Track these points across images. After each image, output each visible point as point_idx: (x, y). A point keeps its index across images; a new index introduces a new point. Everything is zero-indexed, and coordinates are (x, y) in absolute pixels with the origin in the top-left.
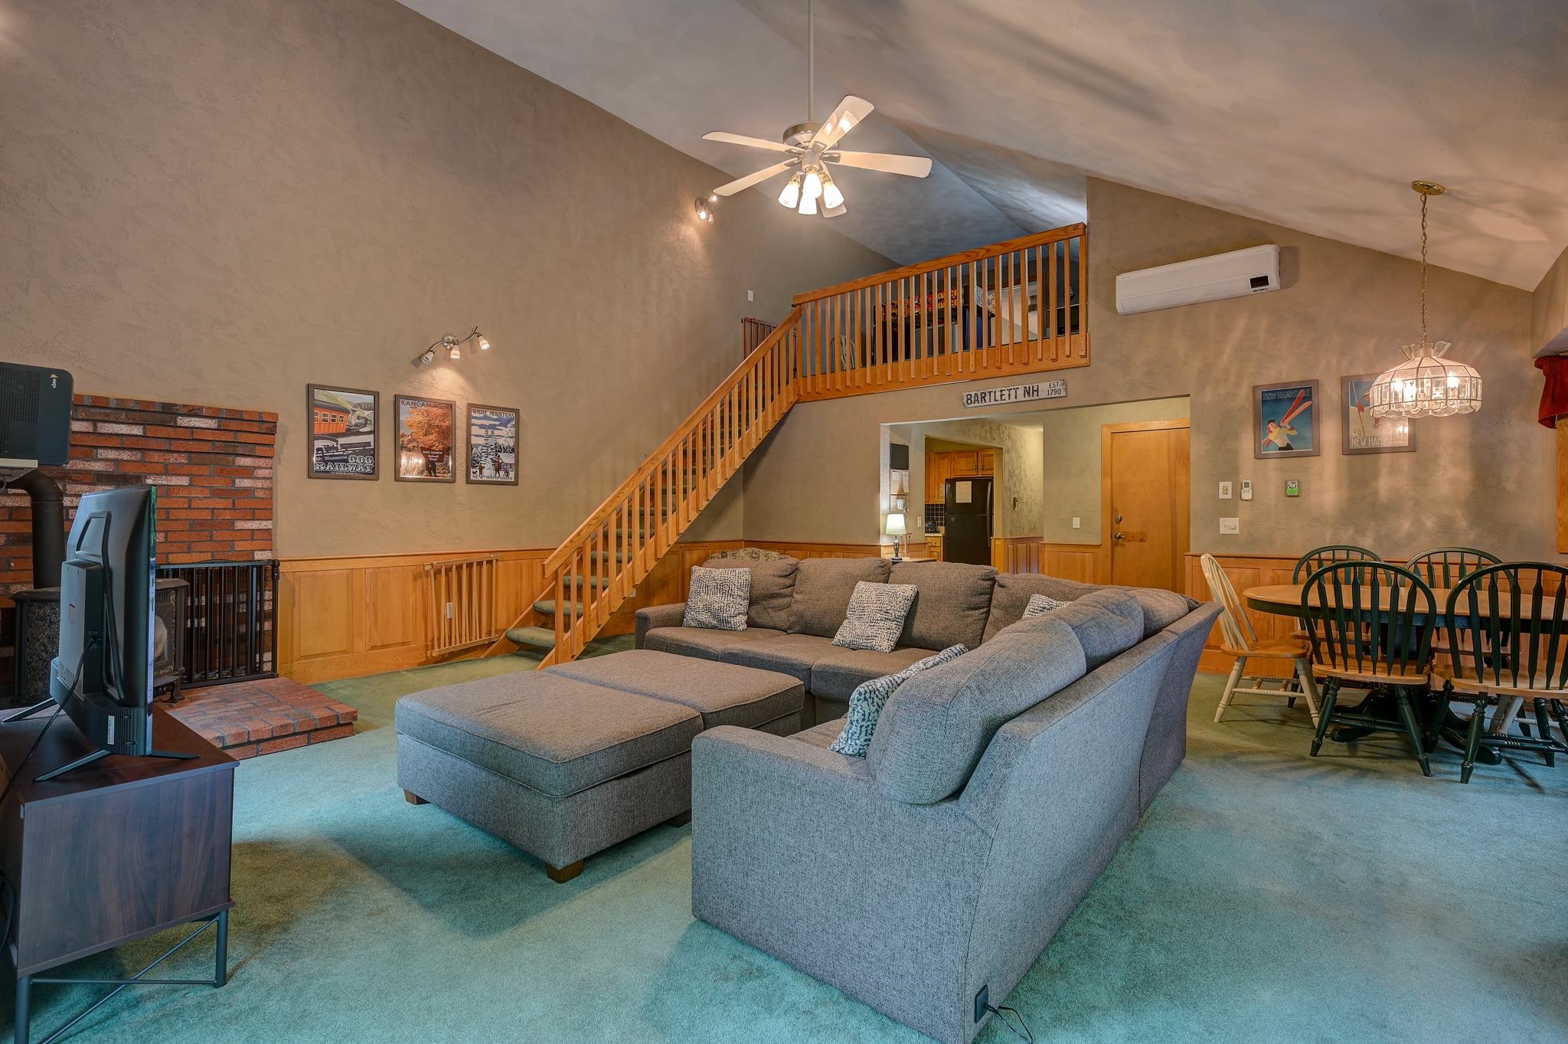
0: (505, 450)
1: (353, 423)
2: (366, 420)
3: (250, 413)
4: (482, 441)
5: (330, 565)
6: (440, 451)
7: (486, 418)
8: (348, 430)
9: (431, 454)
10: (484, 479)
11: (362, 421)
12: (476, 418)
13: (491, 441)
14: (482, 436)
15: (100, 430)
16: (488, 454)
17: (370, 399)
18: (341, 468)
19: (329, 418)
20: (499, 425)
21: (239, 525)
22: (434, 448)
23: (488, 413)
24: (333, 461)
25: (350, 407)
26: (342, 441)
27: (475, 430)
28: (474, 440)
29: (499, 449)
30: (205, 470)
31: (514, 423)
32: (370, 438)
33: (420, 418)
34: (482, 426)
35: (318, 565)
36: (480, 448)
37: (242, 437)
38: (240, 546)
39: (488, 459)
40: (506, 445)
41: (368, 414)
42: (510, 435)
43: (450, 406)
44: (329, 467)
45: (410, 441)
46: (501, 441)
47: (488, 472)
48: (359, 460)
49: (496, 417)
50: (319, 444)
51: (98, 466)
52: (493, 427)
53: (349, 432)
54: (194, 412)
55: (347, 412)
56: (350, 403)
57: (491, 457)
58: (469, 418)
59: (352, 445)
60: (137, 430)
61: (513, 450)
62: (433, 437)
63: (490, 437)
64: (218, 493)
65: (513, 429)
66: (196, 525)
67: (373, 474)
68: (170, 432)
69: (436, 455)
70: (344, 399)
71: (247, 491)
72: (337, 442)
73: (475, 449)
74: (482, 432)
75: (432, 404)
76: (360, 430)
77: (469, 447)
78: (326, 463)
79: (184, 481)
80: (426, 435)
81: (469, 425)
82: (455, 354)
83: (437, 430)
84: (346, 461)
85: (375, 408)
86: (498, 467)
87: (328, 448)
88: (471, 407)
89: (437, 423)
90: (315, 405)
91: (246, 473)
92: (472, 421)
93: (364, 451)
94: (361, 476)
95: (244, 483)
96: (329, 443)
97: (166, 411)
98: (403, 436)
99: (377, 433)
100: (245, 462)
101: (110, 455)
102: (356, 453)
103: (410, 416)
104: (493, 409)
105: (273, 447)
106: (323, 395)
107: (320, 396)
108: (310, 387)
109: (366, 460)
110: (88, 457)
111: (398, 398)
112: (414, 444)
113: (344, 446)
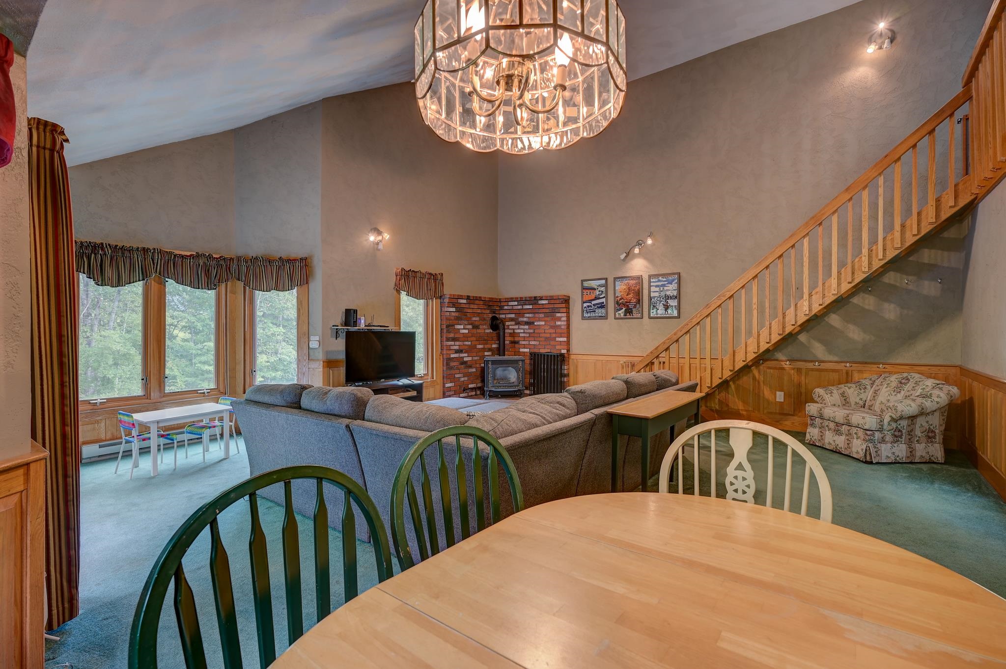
0: (671, 298)
1: (597, 294)
2: (602, 292)
3: (556, 296)
4: (657, 294)
5: (589, 357)
7: (659, 281)
10: (659, 315)
11: (601, 292)
12: (654, 282)
13: (663, 294)
14: (658, 292)
15: (524, 308)
16: (661, 301)
17: (603, 282)
18: (593, 314)
19: (588, 293)
20: (667, 284)
21: (558, 339)
22: (631, 301)
23: (660, 278)
24: (590, 312)
25: (596, 287)
26: (593, 302)
27: (653, 289)
28: (652, 295)
29: (668, 297)
30: (549, 319)
31: (676, 281)
32: (604, 300)
33: (625, 287)
34: (656, 286)
35: (584, 357)
36: (656, 298)
37: (556, 306)
38: (558, 347)
39: (661, 304)
40: (672, 295)
41: (603, 289)
42: (674, 288)
43: (639, 278)
44: (589, 315)
45: (621, 299)
46: (668, 293)
47: (661, 311)
48: (600, 310)
49: (665, 279)
50: (585, 305)
51: (525, 319)
52: (663, 286)
53: (596, 298)
54: (541, 299)
55: (594, 289)
56: (596, 285)
57: (663, 303)
58: (650, 282)
59: (597, 304)
60: (531, 307)
61: (676, 297)
62: (631, 296)
63: (662, 291)
64: (552, 327)
65: (676, 285)
66: (547, 339)
67: (605, 317)
68: (537, 306)
70: (594, 284)
71: (559, 326)
72: (591, 303)
73: (653, 299)
74: (657, 289)
75: (630, 279)
76: (600, 297)
77: (650, 298)
78: (588, 312)
79: (543, 323)
80: (628, 295)
81: (650, 286)
82: (637, 251)
83: (633, 291)
84: (595, 311)
85: (606, 286)
86: (667, 307)
87: (588, 306)
88: (650, 277)
89: (633, 288)
90: (584, 288)
91: (559, 319)
92: (652, 284)
93: (602, 306)
94: (601, 318)
95: (558, 323)
96: (589, 304)
97: (534, 300)
98: (617, 297)
99: (606, 297)
100: (558, 315)
101: (527, 315)
102: (598, 308)
103: (621, 287)
104: (663, 275)
105: (569, 308)
106: (587, 284)
107: (586, 284)
108: (582, 281)
109: (603, 311)
110: (523, 317)
111: (615, 279)
112: (623, 300)
113: (594, 305)
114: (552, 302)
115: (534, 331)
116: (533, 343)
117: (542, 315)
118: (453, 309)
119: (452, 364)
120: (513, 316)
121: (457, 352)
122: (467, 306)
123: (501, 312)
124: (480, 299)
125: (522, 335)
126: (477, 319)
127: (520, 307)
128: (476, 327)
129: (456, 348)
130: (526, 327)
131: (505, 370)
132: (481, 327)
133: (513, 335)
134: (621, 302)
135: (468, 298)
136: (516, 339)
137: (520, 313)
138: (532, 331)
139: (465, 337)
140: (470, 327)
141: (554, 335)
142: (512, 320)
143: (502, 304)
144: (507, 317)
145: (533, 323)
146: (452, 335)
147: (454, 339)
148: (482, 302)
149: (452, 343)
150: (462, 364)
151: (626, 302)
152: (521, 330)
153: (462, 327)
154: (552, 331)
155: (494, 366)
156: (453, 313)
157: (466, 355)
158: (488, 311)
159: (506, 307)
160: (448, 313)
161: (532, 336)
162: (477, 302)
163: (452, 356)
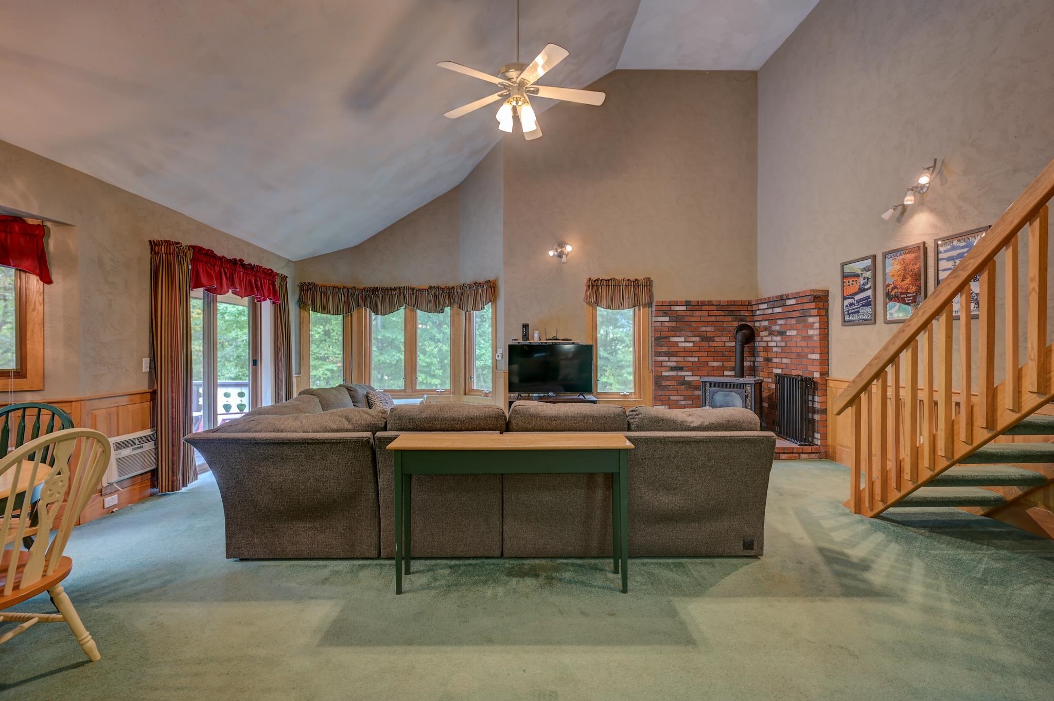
1: (862, 283)
2: (868, 279)
6: (913, 293)
7: (954, 248)
8: (859, 289)
9: (907, 297)
11: (866, 280)
12: (945, 251)
14: (951, 269)
15: (774, 312)
17: (869, 262)
18: (856, 317)
19: (851, 283)
20: (968, 252)
21: (807, 356)
22: (909, 291)
23: (955, 243)
24: (853, 313)
25: (860, 272)
26: (857, 297)
27: (944, 264)
28: (941, 276)
30: (800, 326)
32: (870, 292)
33: (899, 267)
34: (949, 259)
38: (810, 368)
41: (868, 274)
43: (921, 248)
44: (851, 318)
45: (893, 288)
48: (865, 309)
49: (963, 244)
50: (847, 302)
51: (777, 328)
52: (961, 256)
53: (862, 290)
54: (788, 297)
55: (857, 276)
56: (860, 269)
58: (938, 252)
59: (861, 300)
60: (780, 310)
62: (908, 281)
66: (799, 355)
67: (873, 321)
68: (787, 309)
69: (910, 297)
70: (857, 267)
71: (812, 336)
72: (854, 299)
74: (950, 264)
75: (907, 251)
76: (866, 287)
78: (849, 314)
79: (795, 332)
80: (903, 281)
81: (938, 261)
82: (910, 201)
83: (911, 273)
84: (858, 312)
85: (873, 268)
87: (851, 304)
88: (938, 242)
89: (911, 267)
90: (845, 276)
91: (811, 326)
92: (941, 256)
93: (867, 302)
94: (866, 322)
95: (811, 332)
96: (850, 301)
97: (782, 299)
98: (889, 285)
99: (874, 287)
100: (811, 320)
101: (780, 322)
102: (863, 306)
103: (893, 267)
104: (959, 236)
105: (827, 309)
106: (849, 268)
107: (847, 269)
108: (843, 265)
109: (868, 310)
110: (776, 324)
111: (885, 255)
112: (896, 290)
113: (858, 301)
114: (800, 300)
115: (786, 344)
116: (785, 361)
117: (793, 321)
118: (667, 319)
119: (665, 383)
120: (766, 323)
121: (672, 369)
122: (688, 313)
123: (756, 318)
124: (710, 303)
125: (775, 349)
126: (710, 329)
127: (770, 311)
128: (705, 338)
129: (674, 364)
130: (778, 338)
131: (726, 396)
132: (716, 339)
133: (767, 349)
134: (893, 293)
135: (687, 303)
136: (770, 355)
137: (772, 319)
138: (783, 344)
139: (688, 352)
140: (697, 339)
141: (806, 351)
142: (766, 329)
143: (755, 308)
144: (762, 325)
145: (785, 332)
146: (665, 349)
147: (668, 354)
148: (714, 308)
149: (667, 359)
150: (682, 385)
151: (902, 293)
152: (775, 342)
153: (682, 339)
154: (804, 344)
155: (713, 389)
156: (666, 323)
157: (690, 373)
158: (730, 319)
159: (758, 312)
160: (659, 324)
161: (785, 351)
162: (704, 308)
163: (665, 374)
